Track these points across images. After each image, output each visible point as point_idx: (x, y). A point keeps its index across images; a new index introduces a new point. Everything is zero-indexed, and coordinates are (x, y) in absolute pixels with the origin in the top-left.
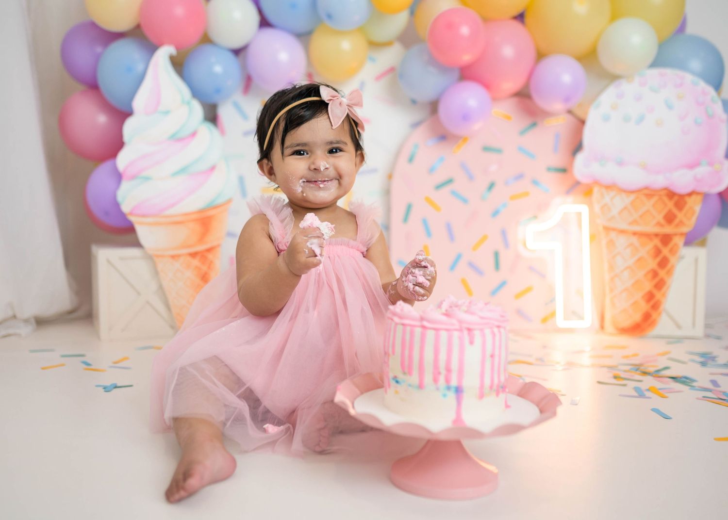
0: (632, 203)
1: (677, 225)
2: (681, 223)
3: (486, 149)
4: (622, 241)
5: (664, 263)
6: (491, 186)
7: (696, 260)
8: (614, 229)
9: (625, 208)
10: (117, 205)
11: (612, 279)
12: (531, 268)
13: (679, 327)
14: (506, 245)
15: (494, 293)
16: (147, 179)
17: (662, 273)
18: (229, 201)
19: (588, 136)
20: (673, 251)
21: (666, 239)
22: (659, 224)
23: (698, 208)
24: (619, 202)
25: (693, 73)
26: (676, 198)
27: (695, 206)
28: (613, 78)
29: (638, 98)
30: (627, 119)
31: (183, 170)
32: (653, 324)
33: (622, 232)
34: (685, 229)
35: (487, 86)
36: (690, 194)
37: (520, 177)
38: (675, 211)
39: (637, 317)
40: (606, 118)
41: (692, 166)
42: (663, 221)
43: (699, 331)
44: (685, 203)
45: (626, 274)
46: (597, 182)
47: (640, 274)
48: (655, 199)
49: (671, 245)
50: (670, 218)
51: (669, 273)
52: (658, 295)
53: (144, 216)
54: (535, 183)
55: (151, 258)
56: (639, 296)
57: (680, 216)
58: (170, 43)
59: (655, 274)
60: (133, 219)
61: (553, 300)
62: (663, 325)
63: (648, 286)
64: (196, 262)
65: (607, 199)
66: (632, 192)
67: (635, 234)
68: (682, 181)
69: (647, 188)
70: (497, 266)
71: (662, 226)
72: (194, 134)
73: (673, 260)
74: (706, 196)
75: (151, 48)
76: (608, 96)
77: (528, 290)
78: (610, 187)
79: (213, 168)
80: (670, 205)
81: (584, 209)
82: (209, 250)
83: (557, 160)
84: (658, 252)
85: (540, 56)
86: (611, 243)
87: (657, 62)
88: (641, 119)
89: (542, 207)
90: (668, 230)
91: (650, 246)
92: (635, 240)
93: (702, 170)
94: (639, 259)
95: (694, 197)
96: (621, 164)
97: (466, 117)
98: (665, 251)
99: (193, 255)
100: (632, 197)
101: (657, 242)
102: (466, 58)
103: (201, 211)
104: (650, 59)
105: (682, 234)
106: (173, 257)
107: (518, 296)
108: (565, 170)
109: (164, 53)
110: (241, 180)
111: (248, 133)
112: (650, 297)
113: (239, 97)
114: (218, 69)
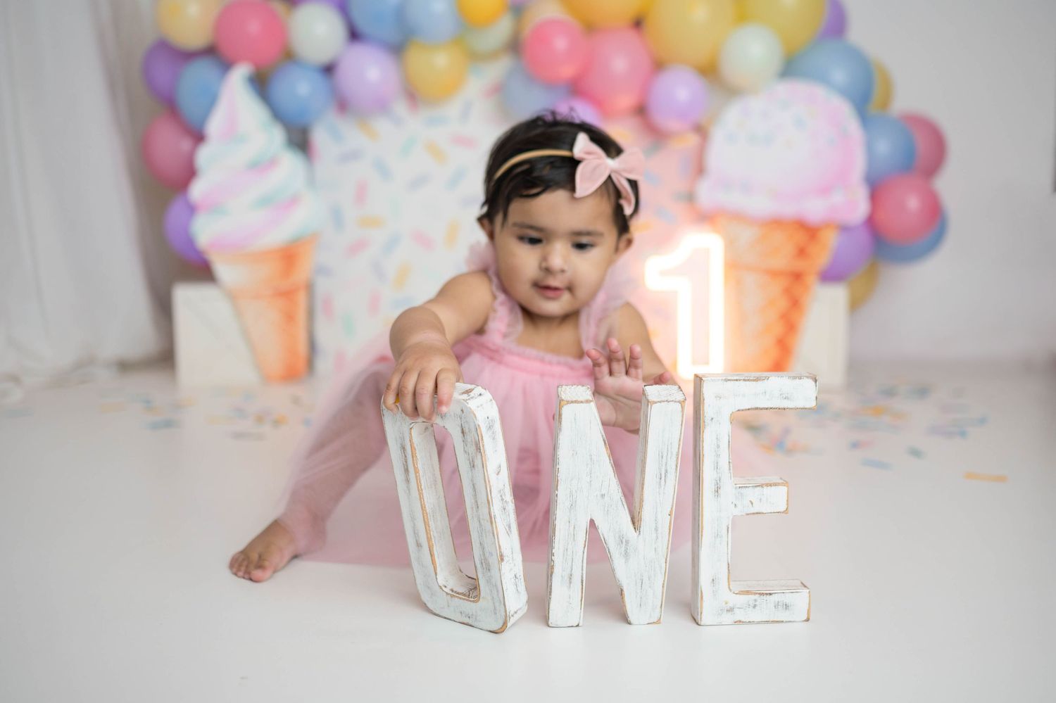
1: (810, 261)
2: (814, 258)
4: (750, 280)
5: (795, 303)
8: (742, 267)
9: (756, 241)
16: (225, 213)
17: (794, 315)
18: (315, 237)
19: (711, 158)
20: (806, 290)
21: (797, 277)
22: (790, 259)
24: (747, 235)
26: (808, 231)
27: (831, 240)
28: (734, 92)
29: (766, 116)
30: (753, 139)
31: (265, 201)
33: (752, 269)
34: (819, 268)
35: (597, 102)
36: (825, 226)
38: (807, 244)
40: (732, 138)
41: (825, 190)
42: (794, 255)
44: (819, 237)
45: (756, 317)
46: (720, 210)
47: (772, 317)
49: (804, 283)
51: (803, 314)
52: (790, 340)
53: (222, 249)
54: (659, 212)
55: (233, 299)
56: (769, 341)
57: (813, 249)
58: (247, 59)
59: (786, 316)
60: (210, 257)
63: (779, 330)
64: (281, 303)
67: (767, 271)
68: (815, 209)
69: (777, 220)
71: (793, 261)
72: (273, 162)
73: (804, 300)
74: (844, 229)
75: (226, 65)
76: (733, 113)
79: (295, 199)
80: (802, 238)
81: (718, 240)
82: (296, 290)
83: (681, 185)
84: (788, 292)
85: (658, 66)
86: (740, 283)
87: (788, 72)
88: (768, 139)
90: (800, 266)
91: (779, 285)
93: (838, 198)
94: (770, 301)
95: (829, 229)
96: (747, 190)
98: (797, 290)
99: (278, 295)
101: (789, 280)
102: (567, 71)
104: (777, 69)
106: (256, 298)
108: (690, 198)
109: (239, 75)
110: (337, 212)
111: (344, 159)
112: (783, 343)
113: (335, 119)
114: (303, 89)
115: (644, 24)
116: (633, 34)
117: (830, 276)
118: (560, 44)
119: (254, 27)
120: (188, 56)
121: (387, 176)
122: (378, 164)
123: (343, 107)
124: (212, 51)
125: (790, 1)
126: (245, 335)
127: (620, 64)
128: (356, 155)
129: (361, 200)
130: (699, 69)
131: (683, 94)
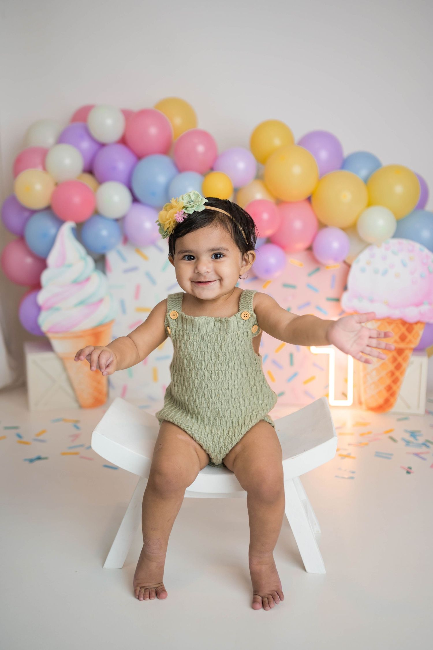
0: (378, 326)
1: (408, 343)
2: (410, 342)
3: (285, 285)
5: (398, 367)
7: (421, 365)
10: (38, 327)
11: (365, 376)
12: (315, 365)
13: (409, 407)
15: (289, 380)
16: (58, 309)
17: (397, 373)
18: (112, 322)
19: (351, 281)
20: (405, 359)
21: (400, 352)
22: (396, 342)
23: (421, 333)
25: (422, 243)
26: (407, 325)
27: (420, 331)
28: (367, 245)
29: (384, 258)
30: (376, 272)
31: (82, 303)
32: (391, 406)
34: (413, 346)
35: (283, 247)
36: (417, 323)
37: (308, 304)
38: (406, 333)
39: (381, 401)
40: (363, 270)
41: (418, 304)
42: (398, 340)
43: (422, 411)
44: (413, 329)
45: (374, 373)
47: (384, 373)
48: (393, 326)
49: (404, 355)
50: (403, 338)
51: (402, 373)
52: (394, 388)
53: (57, 332)
54: (318, 308)
55: (62, 360)
56: (382, 387)
57: (410, 337)
58: (72, 219)
59: (392, 374)
60: (50, 335)
61: (327, 386)
62: (398, 406)
63: (388, 381)
66: (379, 320)
68: (412, 314)
69: (388, 318)
70: (292, 363)
71: (398, 343)
72: (88, 279)
73: (404, 365)
74: (428, 325)
75: (60, 222)
76: (364, 256)
77: (313, 378)
79: (101, 301)
80: (403, 329)
83: (333, 293)
84: (395, 359)
85: (322, 226)
87: (398, 234)
88: (385, 273)
90: (402, 345)
91: (390, 356)
93: (425, 308)
94: (383, 365)
95: (419, 325)
96: (372, 301)
97: (268, 271)
98: (400, 359)
100: (379, 323)
101: (395, 353)
102: (269, 232)
103: (94, 328)
104: (392, 233)
105: (410, 349)
107: (306, 382)
108: (338, 300)
109: (67, 227)
110: (122, 303)
111: (127, 271)
112: (389, 388)
113: (121, 247)
114: (104, 233)
115: (313, 200)
116: (306, 205)
117: (419, 350)
118: (265, 216)
119: (77, 200)
120: (33, 212)
121: (153, 282)
122: (148, 275)
123: (126, 240)
124: (48, 209)
125: (399, 189)
126: (69, 380)
127: (298, 224)
128: (134, 269)
129: (137, 295)
130: (344, 229)
131: (335, 245)
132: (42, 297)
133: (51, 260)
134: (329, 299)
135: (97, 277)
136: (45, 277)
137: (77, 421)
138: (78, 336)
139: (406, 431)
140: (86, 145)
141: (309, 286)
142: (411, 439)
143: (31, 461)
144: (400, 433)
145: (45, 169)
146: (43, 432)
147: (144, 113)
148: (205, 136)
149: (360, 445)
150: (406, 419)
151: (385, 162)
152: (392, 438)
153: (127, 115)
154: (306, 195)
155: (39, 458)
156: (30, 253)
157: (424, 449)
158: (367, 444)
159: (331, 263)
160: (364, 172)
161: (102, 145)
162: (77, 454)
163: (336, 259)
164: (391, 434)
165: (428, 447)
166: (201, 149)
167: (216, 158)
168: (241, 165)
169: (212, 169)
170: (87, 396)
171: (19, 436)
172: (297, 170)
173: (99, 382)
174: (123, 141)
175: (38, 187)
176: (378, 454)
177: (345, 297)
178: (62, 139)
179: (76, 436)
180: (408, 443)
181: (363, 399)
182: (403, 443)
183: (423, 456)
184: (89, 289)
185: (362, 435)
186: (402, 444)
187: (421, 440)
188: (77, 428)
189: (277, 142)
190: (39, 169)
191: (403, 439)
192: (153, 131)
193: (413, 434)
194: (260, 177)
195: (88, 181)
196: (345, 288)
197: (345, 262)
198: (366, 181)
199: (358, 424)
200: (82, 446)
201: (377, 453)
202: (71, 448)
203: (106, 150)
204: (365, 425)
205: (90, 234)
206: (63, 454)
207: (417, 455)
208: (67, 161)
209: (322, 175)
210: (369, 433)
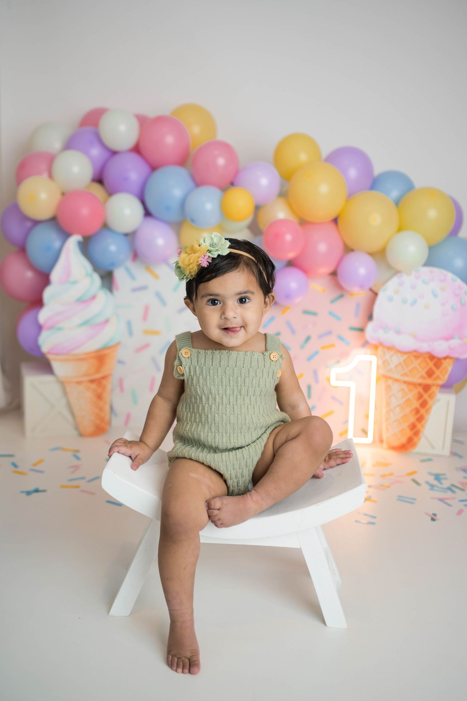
0: (404, 361)
1: (435, 379)
2: (438, 378)
3: (306, 312)
4: (396, 387)
5: (424, 404)
6: (308, 339)
7: (448, 403)
8: (391, 378)
9: (400, 364)
10: (38, 348)
11: (388, 412)
12: (334, 398)
13: (433, 447)
14: (317, 381)
16: (60, 329)
17: (422, 411)
18: (118, 344)
19: (377, 311)
20: (431, 396)
21: (427, 388)
22: (422, 377)
23: (450, 369)
25: (454, 272)
26: (435, 360)
27: (448, 366)
28: (396, 272)
29: (414, 287)
30: (404, 301)
31: (85, 323)
32: (414, 445)
33: (397, 380)
34: (441, 382)
35: (305, 271)
36: (445, 358)
37: (329, 333)
38: (434, 369)
39: (404, 440)
40: (390, 299)
41: (447, 339)
42: (425, 375)
43: (447, 452)
44: (442, 364)
45: (398, 409)
46: (381, 344)
47: (408, 410)
48: (421, 359)
49: (430, 392)
50: (430, 374)
51: (428, 411)
52: (419, 426)
53: (57, 354)
54: (341, 338)
55: (62, 384)
56: (405, 425)
57: (437, 372)
58: (78, 233)
59: (417, 411)
60: (50, 357)
61: (346, 422)
62: (422, 446)
63: (412, 419)
64: (93, 386)
65: (388, 357)
66: (405, 353)
67: (405, 382)
68: (441, 348)
69: (415, 351)
70: (309, 395)
71: (424, 378)
72: (94, 298)
73: (430, 402)
74: (457, 360)
75: (66, 235)
76: (393, 283)
77: (331, 413)
78: (390, 348)
79: (107, 321)
80: (431, 364)
81: (374, 359)
82: (104, 378)
83: (356, 322)
84: (420, 396)
86: (388, 388)
87: (429, 263)
88: (414, 303)
89: (345, 355)
90: (428, 381)
91: (415, 391)
92: (405, 386)
93: (455, 342)
94: (407, 400)
95: (448, 360)
96: (398, 333)
97: (288, 296)
98: (426, 396)
99: (92, 381)
100: (405, 357)
101: (420, 389)
102: (291, 255)
103: (98, 351)
104: (423, 260)
105: (438, 385)
106: (79, 383)
108: (362, 330)
109: (74, 241)
110: (129, 324)
111: (135, 290)
112: (413, 427)
113: (129, 264)
114: (113, 248)
115: (340, 222)
116: (332, 227)
117: (446, 387)
118: (288, 237)
119: (85, 211)
120: (36, 223)
121: (163, 303)
122: (158, 295)
123: (135, 256)
124: (54, 220)
125: (432, 214)
126: (69, 406)
127: (322, 247)
128: (144, 288)
129: (145, 317)
130: (371, 254)
131: (362, 271)
132: (43, 315)
133: (55, 276)
134: (352, 329)
135: (103, 296)
136: (48, 293)
137: (77, 451)
138: (81, 359)
139: (430, 474)
140: (96, 151)
141: (331, 313)
142: (435, 483)
143: (28, 493)
144: (423, 476)
145: (50, 176)
146: (41, 461)
147: (160, 120)
148: (226, 148)
149: (381, 487)
150: (430, 460)
151: (418, 184)
152: (414, 481)
153: (142, 121)
154: (333, 216)
155: (37, 491)
156: (31, 266)
157: (449, 494)
158: (388, 487)
159: (356, 290)
160: (395, 194)
161: (114, 153)
162: (77, 487)
163: (362, 287)
164: (414, 477)
165: (453, 492)
166: (221, 161)
167: (237, 173)
168: (264, 181)
169: (232, 184)
170: (88, 425)
171: (15, 465)
172: (324, 189)
173: (101, 409)
174: (137, 149)
175: (43, 196)
176: (400, 498)
177: (370, 327)
178: (69, 145)
179: (76, 468)
180: (432, 487)
181: (384, 437)
182: (428, 487)
183: (447, 501)
184: (95, 308)
185: (383, 476)
186: (426, 487)
187: (446, 484)
188: (78, 458)
189: (303, 157)
190: (45, 176)
191: (427, 483)
192: (170, 140)
193: (438, 477)
194: (283, 194)
195: (97, 191)
196: (370, 317)
197: (371, 290)
198: (397, 203)
199: (378, 464)
200: (83, 478)
201: (399, 496)
202: (70, 480)
203: (117, 158)
204: (386, 465)
205: (97, 248)
206: (63, 487)
207: (442, 500)
208: (76, 169)
209: (350, 196)
210: (391, 474)
